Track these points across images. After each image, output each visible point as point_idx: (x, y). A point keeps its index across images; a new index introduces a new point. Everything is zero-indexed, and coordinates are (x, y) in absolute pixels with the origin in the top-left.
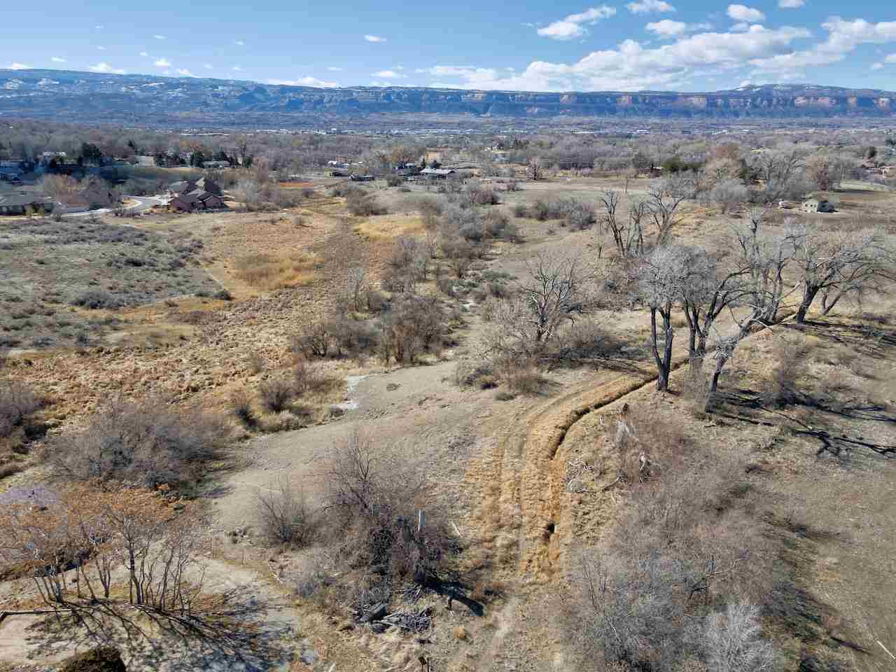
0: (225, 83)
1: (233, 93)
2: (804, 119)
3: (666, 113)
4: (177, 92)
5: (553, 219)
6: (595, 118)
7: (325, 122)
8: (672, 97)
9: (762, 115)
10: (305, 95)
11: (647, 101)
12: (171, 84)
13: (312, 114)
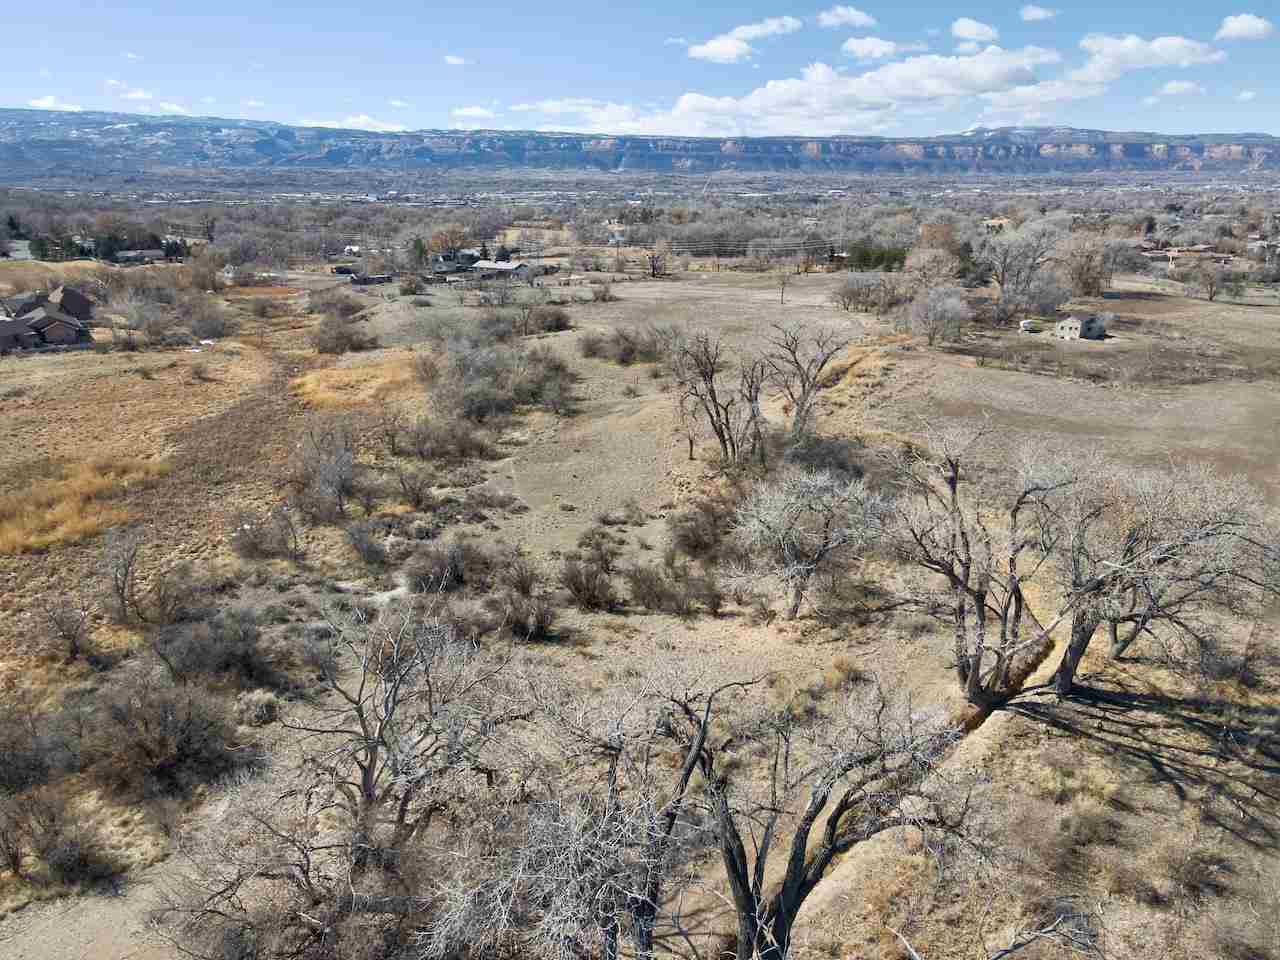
0: (232, 124)
1: (243, 140)
2: (1054, 174)
3: (868, 166)
4: (159, 138)
5: (643, 361)
6: (771, 174)
7: (380, 181)
8: (876, 143)
9: (998, 169)
10: (353, 142)
11: (842, 150)
12: (147, 126)
13: (363, 170)
